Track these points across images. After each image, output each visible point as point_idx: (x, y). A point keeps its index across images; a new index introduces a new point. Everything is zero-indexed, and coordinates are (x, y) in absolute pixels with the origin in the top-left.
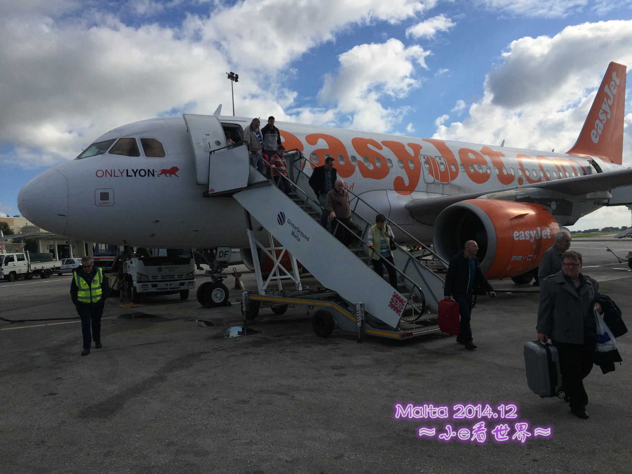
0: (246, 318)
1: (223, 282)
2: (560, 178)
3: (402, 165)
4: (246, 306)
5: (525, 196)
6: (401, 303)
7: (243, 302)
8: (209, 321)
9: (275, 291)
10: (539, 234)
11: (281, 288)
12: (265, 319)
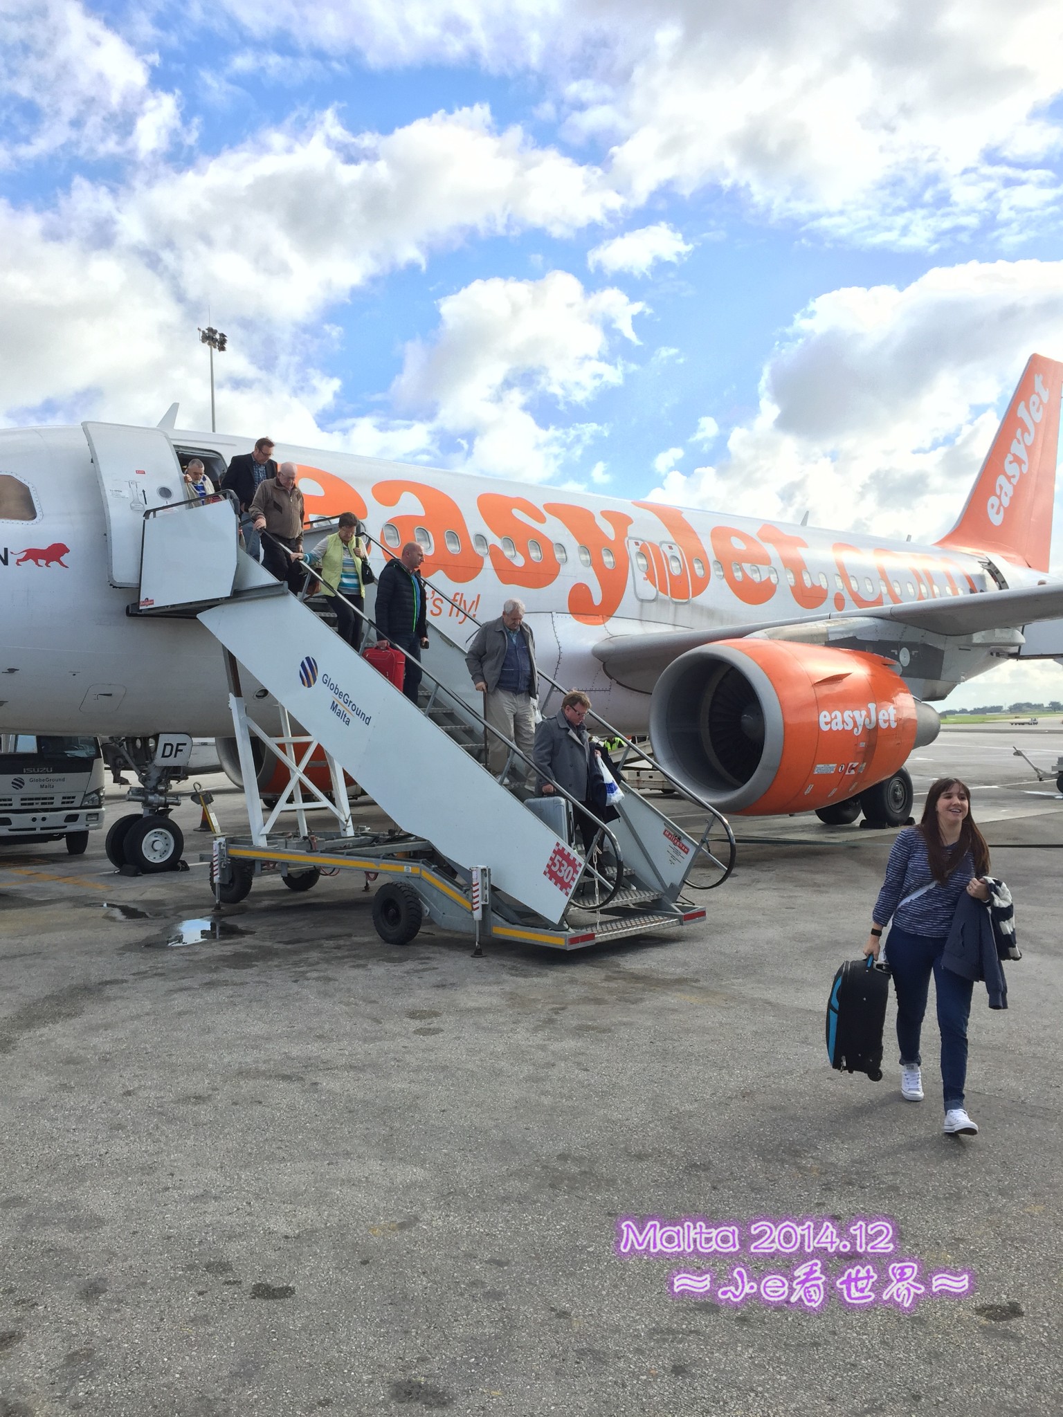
0: (221, 900)
1: (171, 816)
2: (921, 597)
3: (588, 557)
4: (222, 870)
5: (846, 636)
6: (570, 868)
7: (215, 864)
8: (133, 906)
9: (290, 837)
10: (874, 718)
11: (304, 831)
12: (266, 903)
